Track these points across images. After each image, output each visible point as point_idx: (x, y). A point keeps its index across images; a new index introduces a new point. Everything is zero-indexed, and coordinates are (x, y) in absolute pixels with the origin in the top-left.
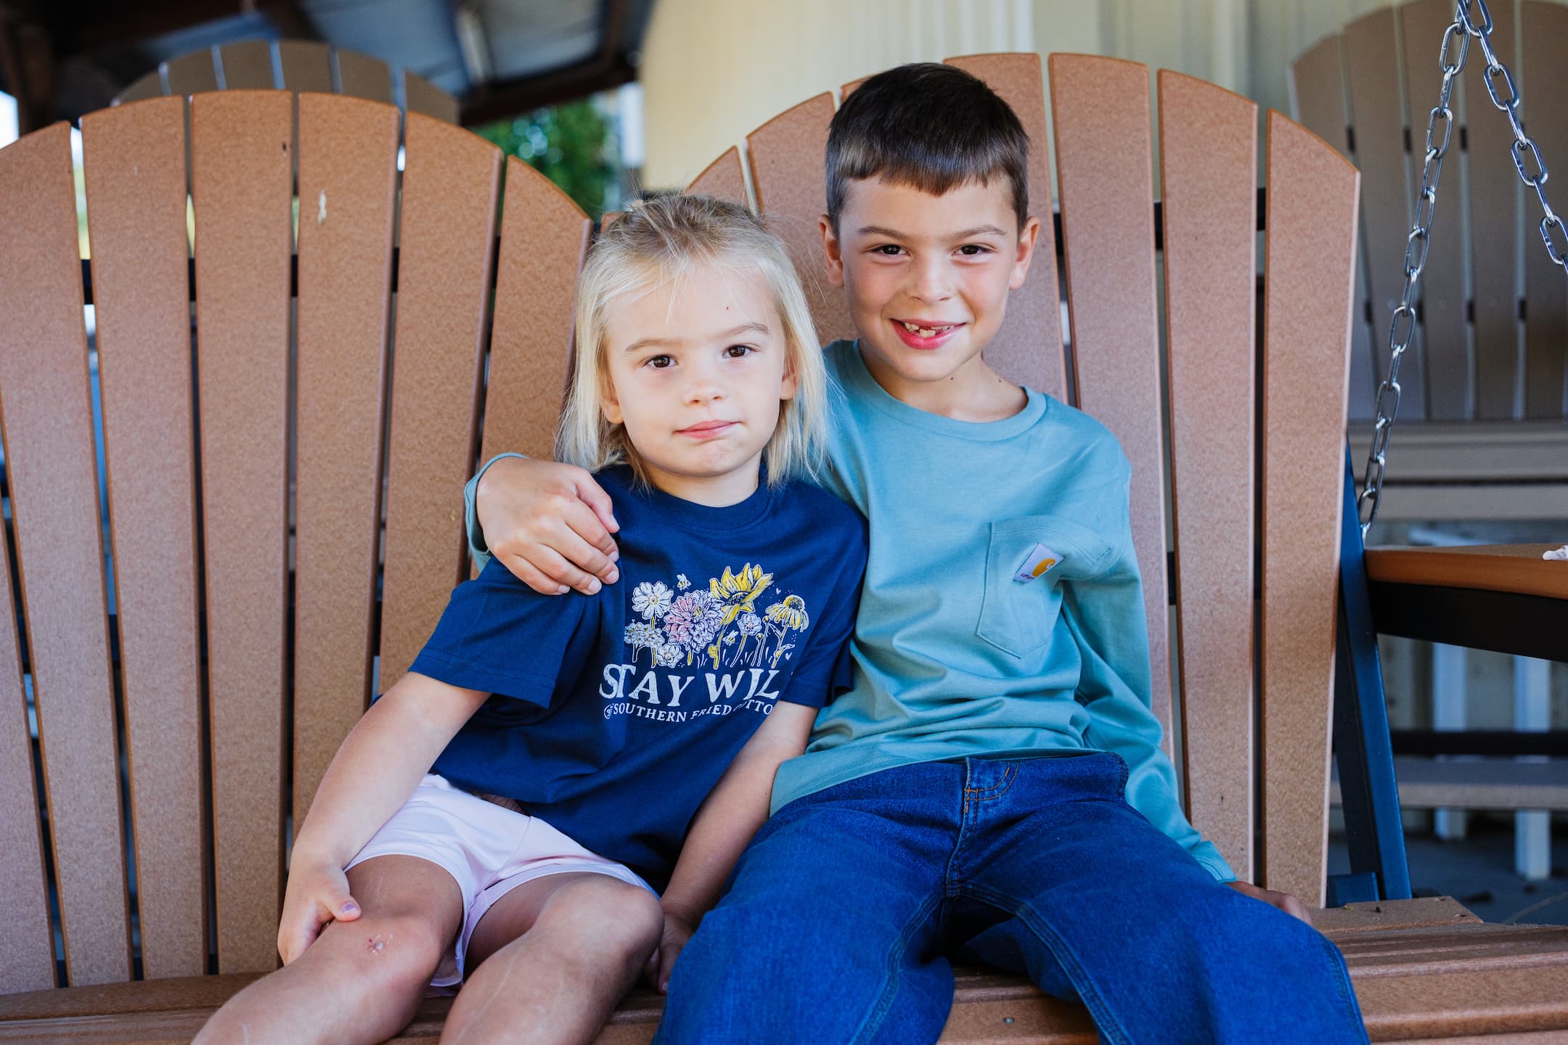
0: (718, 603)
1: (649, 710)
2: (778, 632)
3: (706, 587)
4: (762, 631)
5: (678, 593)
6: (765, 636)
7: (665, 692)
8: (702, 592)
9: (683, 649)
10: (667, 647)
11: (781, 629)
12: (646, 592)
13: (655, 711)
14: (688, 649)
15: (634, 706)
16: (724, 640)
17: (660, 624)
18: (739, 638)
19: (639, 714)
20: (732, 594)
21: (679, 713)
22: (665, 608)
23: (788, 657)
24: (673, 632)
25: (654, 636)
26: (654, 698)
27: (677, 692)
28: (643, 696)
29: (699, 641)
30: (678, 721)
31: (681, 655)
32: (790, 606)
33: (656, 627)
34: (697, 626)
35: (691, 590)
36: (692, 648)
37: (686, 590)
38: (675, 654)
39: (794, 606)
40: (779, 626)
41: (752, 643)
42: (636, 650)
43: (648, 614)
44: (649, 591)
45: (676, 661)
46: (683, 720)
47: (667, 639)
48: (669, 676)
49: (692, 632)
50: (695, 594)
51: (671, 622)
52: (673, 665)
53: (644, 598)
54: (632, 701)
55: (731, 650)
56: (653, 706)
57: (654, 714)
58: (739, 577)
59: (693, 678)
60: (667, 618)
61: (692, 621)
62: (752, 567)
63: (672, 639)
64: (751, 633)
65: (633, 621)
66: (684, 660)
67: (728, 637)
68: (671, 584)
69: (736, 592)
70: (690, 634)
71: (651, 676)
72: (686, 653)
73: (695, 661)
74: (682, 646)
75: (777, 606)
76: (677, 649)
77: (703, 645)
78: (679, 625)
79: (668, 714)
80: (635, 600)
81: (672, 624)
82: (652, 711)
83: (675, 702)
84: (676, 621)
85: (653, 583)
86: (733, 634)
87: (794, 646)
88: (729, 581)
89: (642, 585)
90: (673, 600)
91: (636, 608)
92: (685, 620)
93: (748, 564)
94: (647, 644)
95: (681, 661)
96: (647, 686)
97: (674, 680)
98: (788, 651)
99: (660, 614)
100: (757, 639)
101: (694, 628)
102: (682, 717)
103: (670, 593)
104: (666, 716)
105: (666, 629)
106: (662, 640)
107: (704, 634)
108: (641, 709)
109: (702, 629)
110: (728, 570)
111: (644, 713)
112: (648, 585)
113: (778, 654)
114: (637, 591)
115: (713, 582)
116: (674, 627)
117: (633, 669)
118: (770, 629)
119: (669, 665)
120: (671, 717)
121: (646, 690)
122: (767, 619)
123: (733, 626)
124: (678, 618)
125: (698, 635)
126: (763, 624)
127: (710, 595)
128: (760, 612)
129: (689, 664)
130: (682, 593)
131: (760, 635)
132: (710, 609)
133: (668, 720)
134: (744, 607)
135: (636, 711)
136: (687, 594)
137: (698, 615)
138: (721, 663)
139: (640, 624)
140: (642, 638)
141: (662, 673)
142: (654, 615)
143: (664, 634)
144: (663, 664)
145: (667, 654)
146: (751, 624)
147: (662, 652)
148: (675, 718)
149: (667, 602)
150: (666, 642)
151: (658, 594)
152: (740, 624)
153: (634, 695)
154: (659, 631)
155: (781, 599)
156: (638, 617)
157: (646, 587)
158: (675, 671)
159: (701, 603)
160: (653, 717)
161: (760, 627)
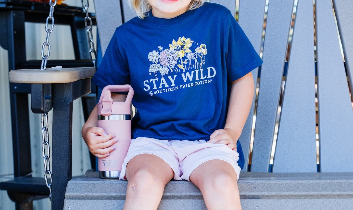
0: (174, 51)
1: (166, 89)
2: (200, 57)
3: (168, 47)
4: (195, 57)
5: (160, 52)
6: (196, 58)
7: (169, 82)
8: (167, 49)
9: (168, 67)
10: (163, 68)
11: (201, 56)
12: (151, 55)
13: (168, 89)
14: (170, 67)
15: (162, 90)
16: (184, 62)
17: (159, 62)
18: (188, 61)
19: (164, 92)
20: (177, 47)
21: (176, 87)
22: (158, 57)
23: (204, 64)
24: (163, 63)
25: (158, 67)
26: (166, 85)
27: (173, 81)
28: (163, 85)
29: (172, 64)
30: (176, 90)
31: (168, 70)
32: (202, 48)
33: (158, 64)
34: (170, 60)
35: (163, 49)
36: (171, 66)
37: (162, 50)
38: (166, 70)
39: (203, 48)
40: (200, 54)
41: (193, 61)
42: (155, 74)
43: (154, 61)
44: (152, 54)
45: (168, 72)
46: (177, 89)
47: (162, 66)
48: (168, 77)
49: (169, 62)
50: (165, 50)
51: (161, 61)
52: (167, 73)
53: (151, 57)
54: (161, 89)
55: (187, 65)
56: (167, 88)
57: (168, 90)
58: (178, 42)
59: (176, 76)
60: (159, 60)
61: (168, 59)
62: (181, 38)
63: (164, 66)
64: (192, 58)
65: (151, 64)
66: (170, 71)
67: (185, 61)
68: (157, 50)
69: (179, 46)
70: (169, 63)
71: (163, 79)
72: (170, 69)
73: (173, 70)
74: (167, 67)
75: (198, 48)
76: (166, 68)
77: (174, 65)
78: (164, 61)
79: (172, 88)
80: (149, 58)
81: (162, 61)
82: (167, 89)
83: (173, 84)
84: (162, 60)
85: (152, 51)
86: (186, 60)
87: (205, 60)
88: (175, 44)
89: (149, 53)
90: (159, 54)
91: (150, 61)
92: (165, 59)
93: (180, 37)
94: (158, 70)
95: (169, 71)
96: (163, 82)
97: (170, 77)
98: (203, 62)
99: (157, 59)
100: (194, 59)
101: (169, 61)
102: (177, 88)
103: (158, 52)
104: (172, 89)
105: (161, 63)
106: (161, 67)
107: (173, 61)
108: (164, 90)
109: (172, 60)
110: (174, 41)
111: (165, 91)
112: (151, 53)
113: (201, 64)
114: (149, 56)
115: (170, 45)
116: (163, 62)
117: (157, 79)
118: (197, 56)
119: (166, 74)
120: (173, 89)
121: (163, 84)
122: (196, 53)
123: (185, 58)
124: (163, 59)
125: (171, 62)
126: (195, 55)
127: (170, 49)
128: (193, 51)
129: (172, 71)
130: (161, 51)
131: (195, 58)
132: (172, 53)
133: (173, 90)
134: (186, 51)
135: (163, 91)
136: (163, 51)
137: (169, 56)
138: (185, 70)
139: (153, 65)
140: (156, 69)
141: (166, 77)
142: (156, 60)
143: (161, 65)
144: (165, 74)
145: (164, 71)
146: (191, 56)
147: (163, 71)
148: (175, 89)
149: (158, 55)
150: (162, 67)
151: (154, 54)
152: (187, 56)
153: (161, 87)
154: (159, 65)
155: (199, 46)
156: (152, 63)
157: (150, 53)
158: (169, 75)
159: (168, 53)
160: (168, 91)
161: (194, 56)
